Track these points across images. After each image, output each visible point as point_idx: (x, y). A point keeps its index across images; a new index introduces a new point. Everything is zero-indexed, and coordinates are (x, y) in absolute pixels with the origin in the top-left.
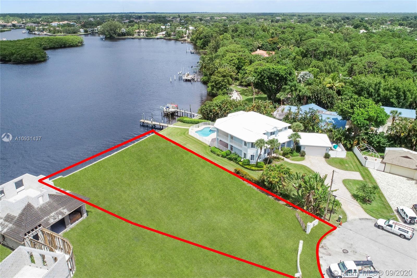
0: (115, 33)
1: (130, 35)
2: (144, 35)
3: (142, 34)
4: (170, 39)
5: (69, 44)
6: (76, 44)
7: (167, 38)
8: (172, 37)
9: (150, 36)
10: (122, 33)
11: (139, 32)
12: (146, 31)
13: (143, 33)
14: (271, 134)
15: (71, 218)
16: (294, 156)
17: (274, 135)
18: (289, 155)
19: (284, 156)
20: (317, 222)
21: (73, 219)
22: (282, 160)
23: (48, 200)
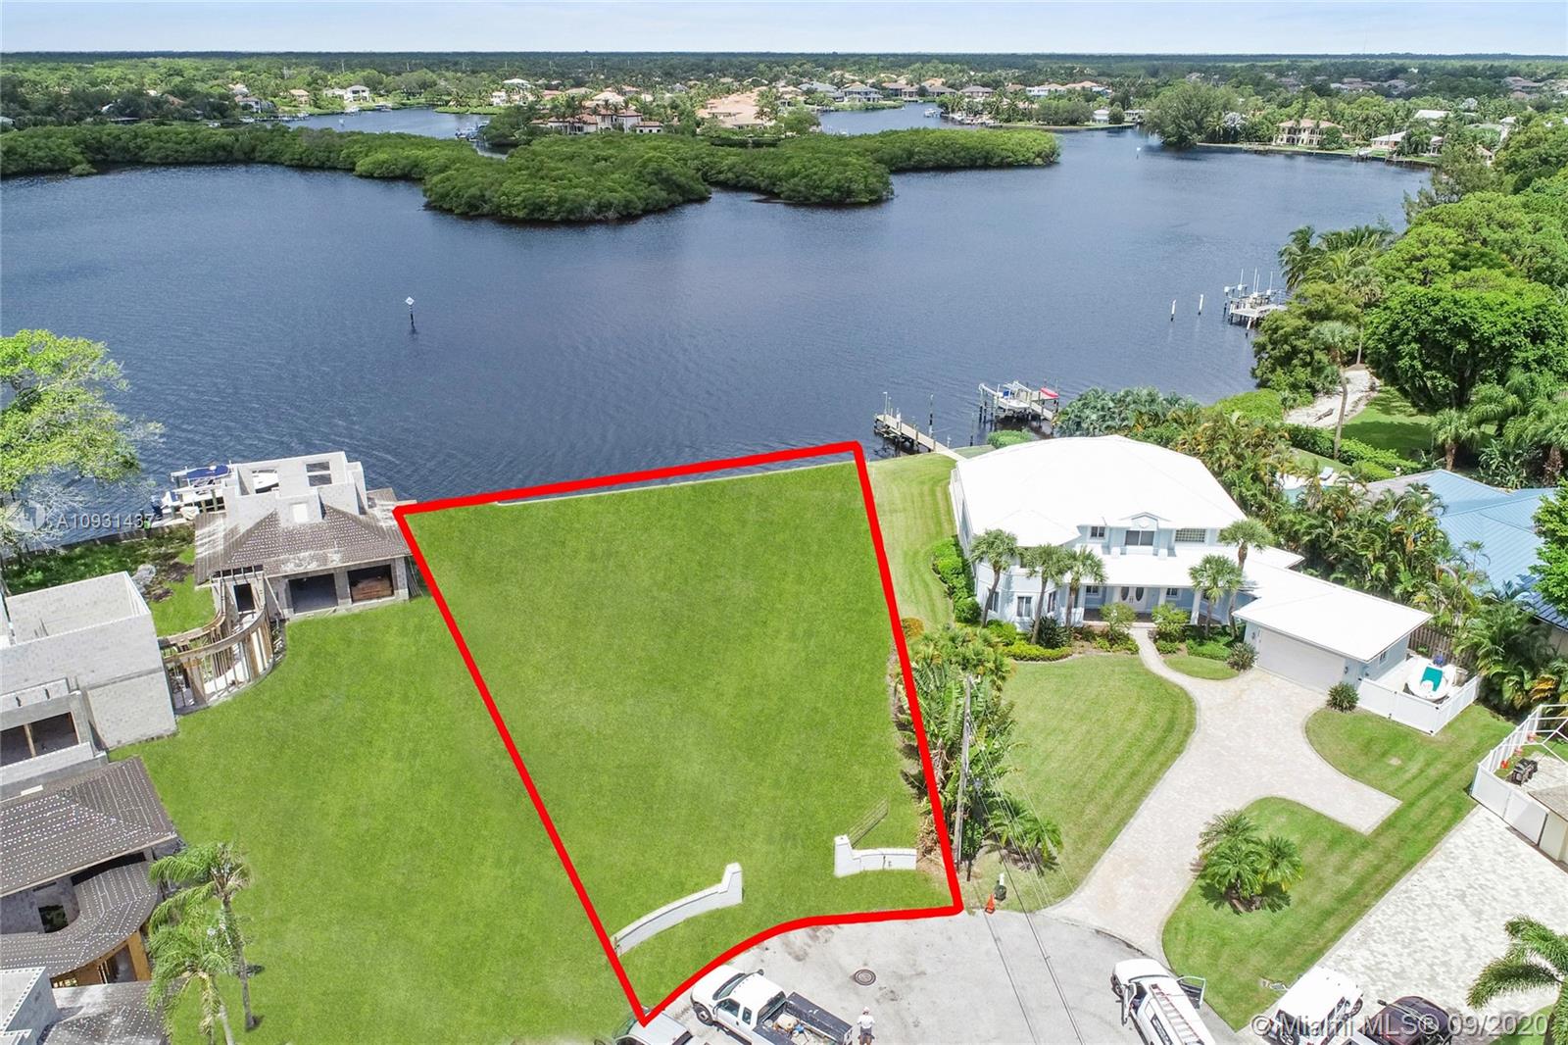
0: (1200, 128)
1: (1260, 140)
2: (1311, 141)
3: (1305, 136)
4: (1416, 163)
5: (1003, 159)
6: (1029, 158)
7: (1401, 158)
8: (1425, 157)
9: (1334, 146)
10: (1225, 130)
11: (1293, 131)
12: (1324, 125)
13: (1312, 132)
14: (1132, 537)
15: (360, 586)
16: (1198, 655)
17: (1150, 548)
18: (1182, 646)
19: (1155, 641)
20: (904, 859)
21: (363, 589)
22: (1129, 649)
23: (319, 519)
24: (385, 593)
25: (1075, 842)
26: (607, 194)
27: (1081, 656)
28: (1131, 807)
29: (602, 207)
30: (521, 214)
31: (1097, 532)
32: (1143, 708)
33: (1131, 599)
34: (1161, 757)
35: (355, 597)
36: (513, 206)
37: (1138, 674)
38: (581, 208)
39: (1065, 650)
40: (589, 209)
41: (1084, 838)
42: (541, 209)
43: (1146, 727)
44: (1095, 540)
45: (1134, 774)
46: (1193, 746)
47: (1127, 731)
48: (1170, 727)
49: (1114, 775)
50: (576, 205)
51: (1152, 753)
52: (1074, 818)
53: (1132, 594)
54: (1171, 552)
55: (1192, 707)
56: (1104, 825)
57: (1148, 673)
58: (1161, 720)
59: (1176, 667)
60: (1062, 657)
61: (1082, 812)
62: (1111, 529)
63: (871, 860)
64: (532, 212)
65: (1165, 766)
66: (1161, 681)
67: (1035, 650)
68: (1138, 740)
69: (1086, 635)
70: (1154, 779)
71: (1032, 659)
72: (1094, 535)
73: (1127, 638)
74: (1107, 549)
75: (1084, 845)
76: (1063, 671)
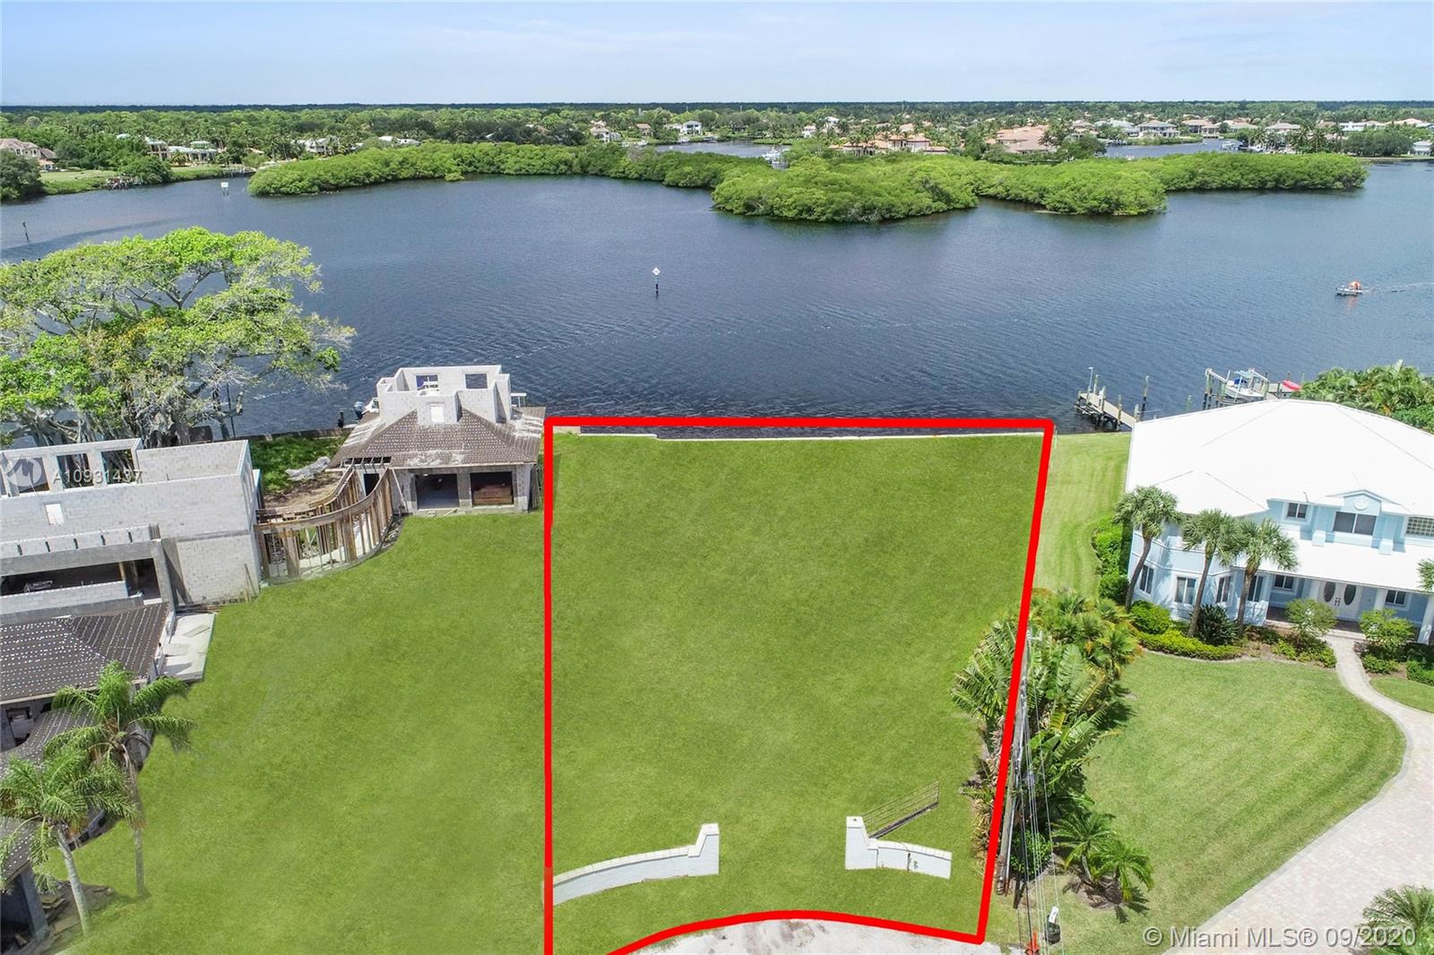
5: (1297, 182)
14: (1344, 521)
15: (483, 490)
16: (1422, 680)
17: (1369, 538)
18: (1401, 667)
19: (1363, 655)
20: (935, 863)
21: (485, 493)
22: (1324, 661)
23: (453, 421)
24: (505, 500)
25: (1181, 887)
26: (872, 198)
27: (1252, 661)
28: (1277, 858)
29: (867, 210)
30: (790, 214)
31: (1296, 511)
32: (1325, 733)
33: (1338, 602)
34: (1336, 800)
35: (477, 501)
36: (784, 206)
37: (1329, 692)
38: (845, 210)
39: (1233, 649)
40: (853, 211)
41: (1196, 885)
42: (809, 210)
43: (1325, 758)
44: (1291, 520)
45: (1291, 815)
46: (1390, 793)
47: (1294, 759)
48: (1360, 764)
49: (1261, 812)
50: (841, 206)
51: (1325, 792)
52: (1187, 855)
53: (1339, 594)
54: (1399, 545)
55: (1398, 742)
56: (1230, 873)
57: (1343, 692)
58: (1349, 752)
59: (1387, 692)
60: (1226, 657)
61: (1203, 849)
62: (1316, 507)
63: (893, 855)
64: (801, 212)
65: (1339, 812)
66: (1359, 706)
67: (1191, 643)
68: (1309, 773)
69: (1267, 636)
70: (1319, 826)
71: (1185, 654)
72: (1291, 514)
73: (1322, 646)
74: (1307, 534)
75: (1193, 893)
76: (1227, 674)
